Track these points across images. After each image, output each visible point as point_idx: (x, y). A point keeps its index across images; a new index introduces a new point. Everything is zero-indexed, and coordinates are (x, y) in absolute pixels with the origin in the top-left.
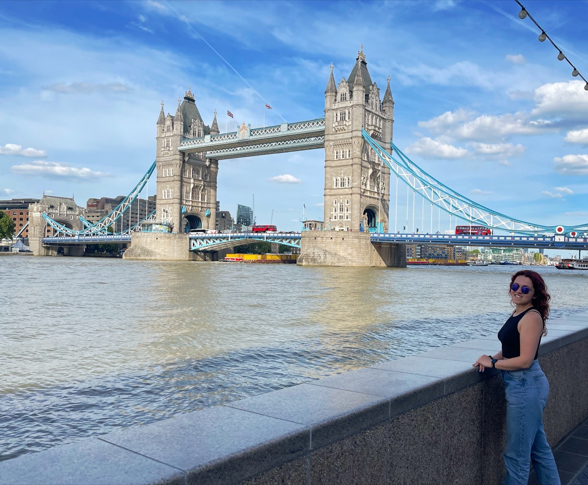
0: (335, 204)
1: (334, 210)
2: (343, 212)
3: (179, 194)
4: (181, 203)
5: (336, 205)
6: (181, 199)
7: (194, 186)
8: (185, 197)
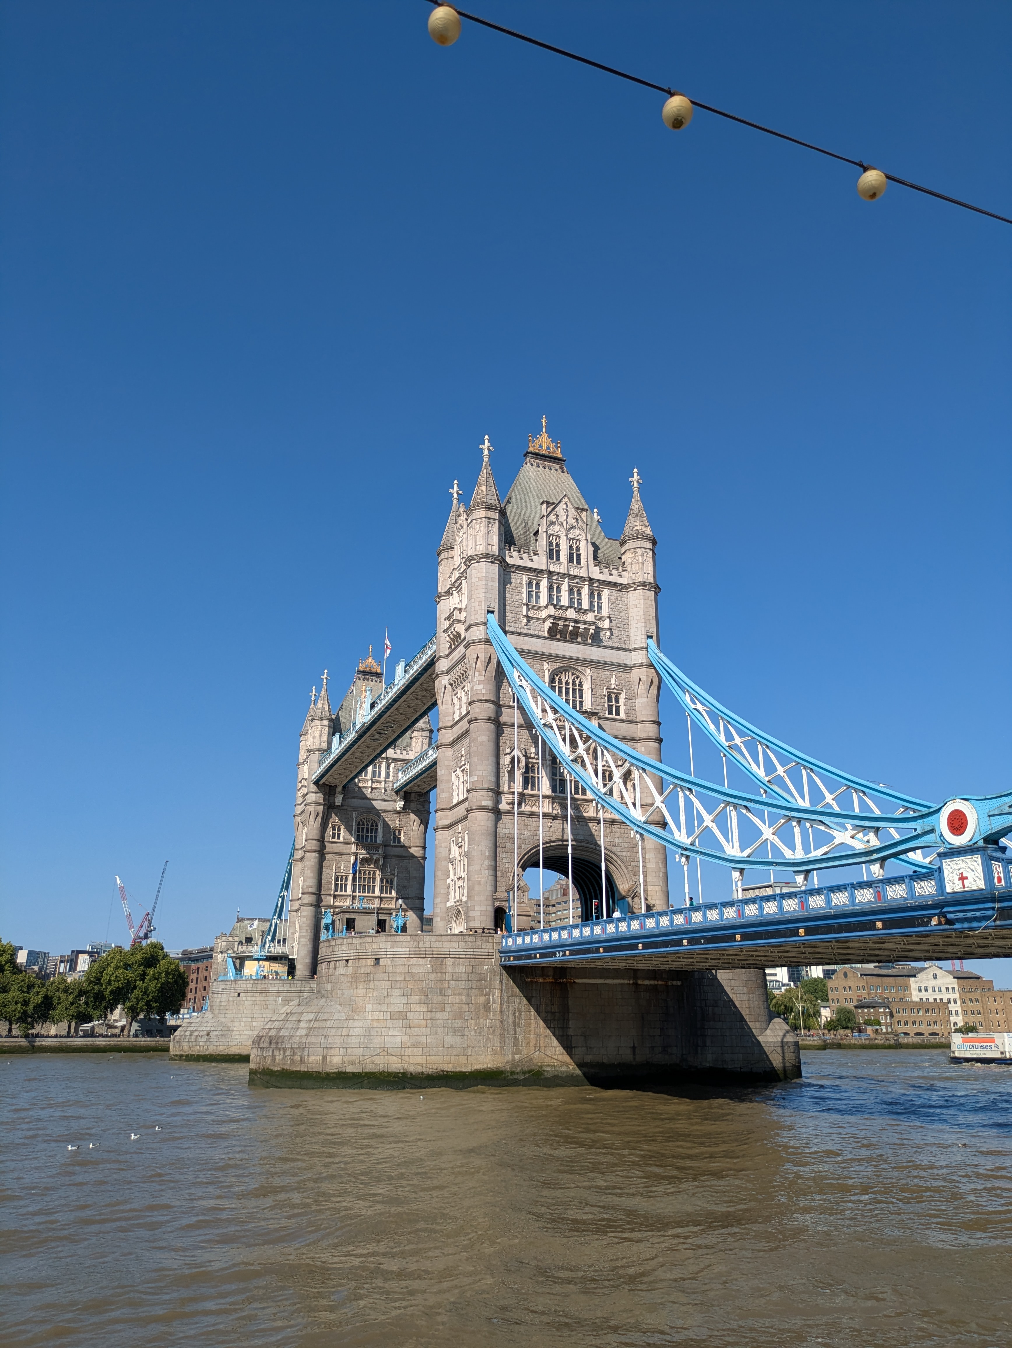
0: (454, 851)
1: (452, 873)
2: (463, 875)
3: (312, 882)
4: (317, 905)
5: (454, 855)
6: (318, 895)
7: (356, 859)
8: (333, 886)
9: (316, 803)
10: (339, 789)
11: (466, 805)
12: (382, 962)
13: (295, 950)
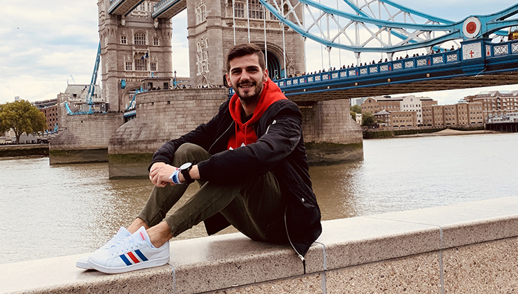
2: (205, 60)
4: (119, 77)
5: (199, 50)
6: (119, 71)
7: (136, 53)
8: (125, 67)
9: (111, 25)
10: (123, 17)
11: (206, 25)
12: (171, 103)
13: (107, 99)
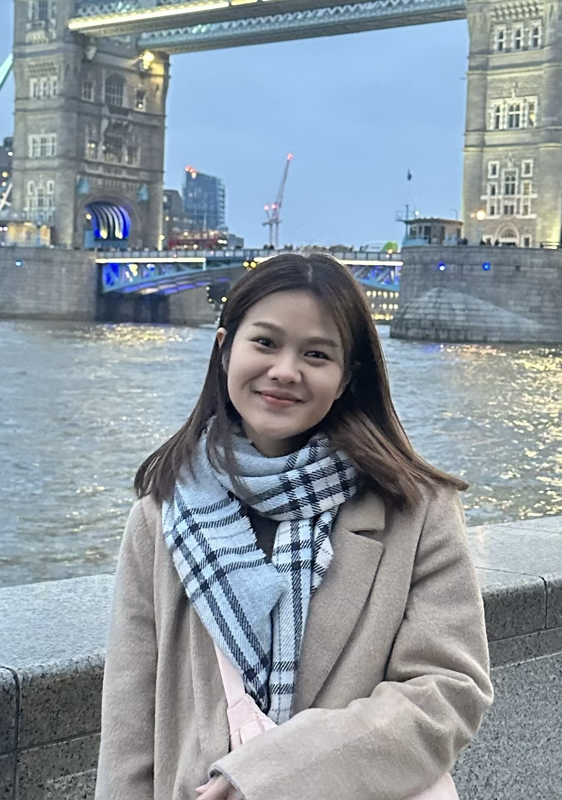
0: (494, 172)
1: (489, 191)
2: (516, 196)
3: (72, 145)
4: (76, 171)
5: (497, 176)
6: (78, 158)
9: (75, 55)
10: (92, 40)
